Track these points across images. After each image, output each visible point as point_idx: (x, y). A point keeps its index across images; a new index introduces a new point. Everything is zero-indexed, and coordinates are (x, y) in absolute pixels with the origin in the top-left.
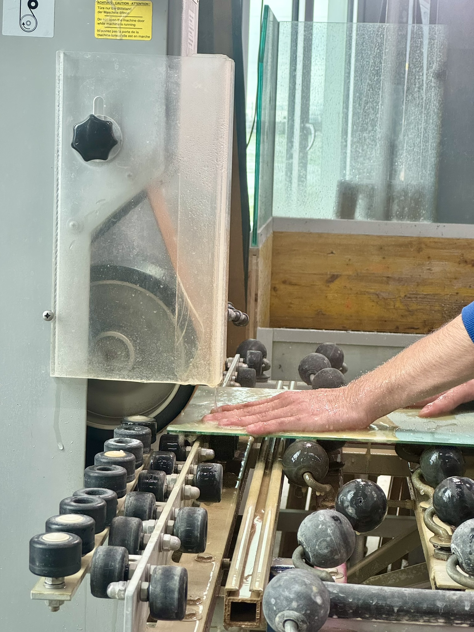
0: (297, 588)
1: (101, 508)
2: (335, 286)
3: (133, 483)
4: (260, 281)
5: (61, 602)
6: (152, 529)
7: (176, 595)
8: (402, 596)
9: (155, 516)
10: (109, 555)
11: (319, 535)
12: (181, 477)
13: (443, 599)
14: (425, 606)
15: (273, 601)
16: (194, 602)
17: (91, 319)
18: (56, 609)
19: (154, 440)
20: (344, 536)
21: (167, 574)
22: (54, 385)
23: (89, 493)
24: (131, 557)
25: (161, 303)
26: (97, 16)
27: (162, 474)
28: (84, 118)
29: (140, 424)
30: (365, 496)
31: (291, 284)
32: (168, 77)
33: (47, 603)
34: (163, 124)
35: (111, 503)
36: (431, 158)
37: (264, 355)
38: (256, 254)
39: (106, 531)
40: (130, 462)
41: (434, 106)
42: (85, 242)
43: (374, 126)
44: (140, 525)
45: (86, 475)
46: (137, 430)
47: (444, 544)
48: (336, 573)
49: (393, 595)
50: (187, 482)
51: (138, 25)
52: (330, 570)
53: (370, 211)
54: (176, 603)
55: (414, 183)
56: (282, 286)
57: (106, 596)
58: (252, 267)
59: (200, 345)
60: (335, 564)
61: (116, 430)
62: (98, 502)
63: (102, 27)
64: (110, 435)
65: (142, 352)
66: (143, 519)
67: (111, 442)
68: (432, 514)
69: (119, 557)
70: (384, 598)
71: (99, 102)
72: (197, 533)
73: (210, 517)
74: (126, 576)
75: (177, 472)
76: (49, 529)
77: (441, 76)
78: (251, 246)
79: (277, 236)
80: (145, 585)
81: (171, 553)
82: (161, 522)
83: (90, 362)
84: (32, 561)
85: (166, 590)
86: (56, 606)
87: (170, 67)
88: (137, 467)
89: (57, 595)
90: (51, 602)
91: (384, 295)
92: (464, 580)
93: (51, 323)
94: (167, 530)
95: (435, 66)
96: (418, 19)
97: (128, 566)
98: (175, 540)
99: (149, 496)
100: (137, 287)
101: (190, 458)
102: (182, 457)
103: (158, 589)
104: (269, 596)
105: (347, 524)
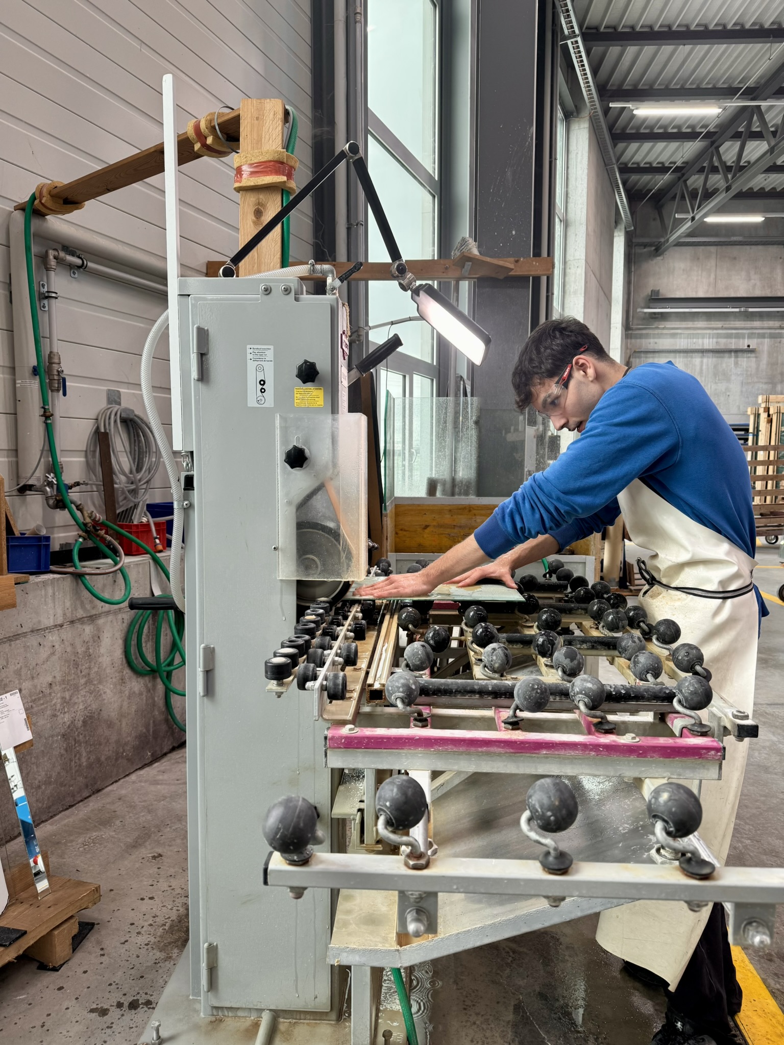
0: (402, 681)
1: (302, 645)
2: (427, 531)
3: (320, 632)
4: (389, 529)
5: (282, 693)
6: (329, 655)
7: (340, 687)
8: (457, 684)
9: (331, 648)
10: (306, 668)
11: (415, 654)
12: (345, 628)
13: (478, 684)
14: (468, 688)
15: (390, 688)
16: (351, 691)
17: (298, 549)
18: (279, 697)
19: (331, 610)
20: (428, 655)
21: (336, 677)
22: (279, 584)
23: (296, 637)
24: (318, 669)
25: (333, 539)
26: (296, 395)
27: (335, 626)
28: (290, 447)
29: (324, 602)
30: (438, 634)
31: (405, 531)
32: (333, 425)
33: (274, 694)
34: (331, 449)
35: (308, 643)
36: (474, 464)
37: (389, 566)
38: (386, 516)
39: (305, 657)
40: (318, 621)
41: (474, 438)
42: (293, 509)
43: (444, 449)
44: (323, 653)
45: (295, 628)
46: (322, 605)
47: (479, 657)
48: (425, 674)
49: (452, 683)
50: (348, 630)
51: (316, 399)
52: (421, 672)
53: (444, 492)
54: (340, 690)
55: (466, 477)
56: (400, 532)
57: (305, 689)
58: (384, 523)
59: (354, 560)
60: (423, 669)
61: (311, 605)
62: (300, 642)
63: (298, 401)
64: (308, 608)
65: (324, 565)
66: (324, 650)
67: (309, 611)
68: (472, 642)
69: (311, 669)
70: (448, 685)
71: (298, 439)
72: (352, 656)
73: (359, 648)
74: (315, 678)
75: (343, 625)
76: (275, 656)
77: (477, 423)
78: (384, 512)
79: (397, 506)
80: (325, 683)
81: (340, 667)
82: (333, 651)
83: (298, 571)
84: (266, 672)
85: (335, 685)
86: (279, 695)
87: (334, 420)
88: (322, 624)
89: (279, 689)
90: (276, 693)
91: (452, 534)
92: (489, 675)
93: (277, 552)
94: (337, 655)
95: (474, 418)
96: (465, 395)
97: (316, 674)
98: (341, 660)
99: (328, 638)
100: (321, 532)
101: (350, 618)
102: (346, 618)
103: (331, 684)
104: (388, 686)
105: (429, 649)
